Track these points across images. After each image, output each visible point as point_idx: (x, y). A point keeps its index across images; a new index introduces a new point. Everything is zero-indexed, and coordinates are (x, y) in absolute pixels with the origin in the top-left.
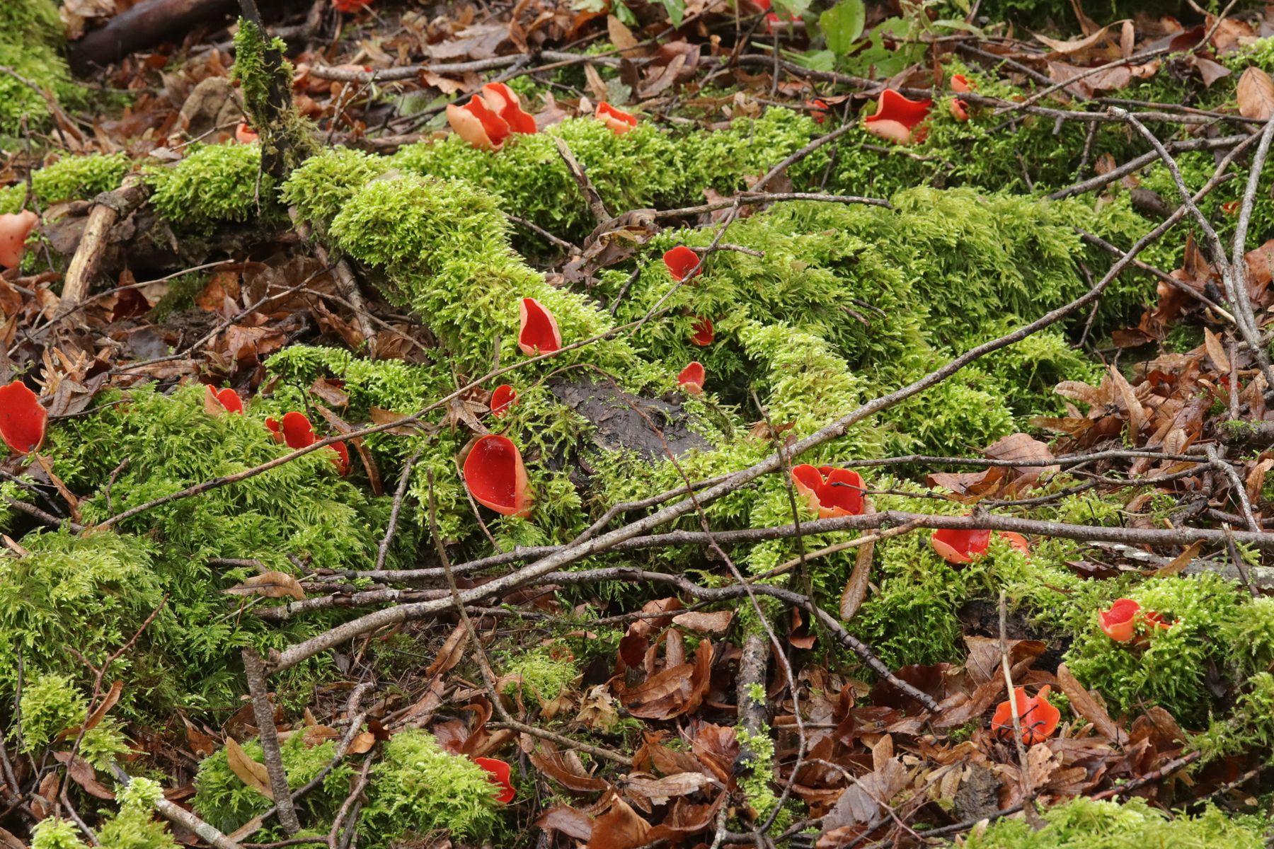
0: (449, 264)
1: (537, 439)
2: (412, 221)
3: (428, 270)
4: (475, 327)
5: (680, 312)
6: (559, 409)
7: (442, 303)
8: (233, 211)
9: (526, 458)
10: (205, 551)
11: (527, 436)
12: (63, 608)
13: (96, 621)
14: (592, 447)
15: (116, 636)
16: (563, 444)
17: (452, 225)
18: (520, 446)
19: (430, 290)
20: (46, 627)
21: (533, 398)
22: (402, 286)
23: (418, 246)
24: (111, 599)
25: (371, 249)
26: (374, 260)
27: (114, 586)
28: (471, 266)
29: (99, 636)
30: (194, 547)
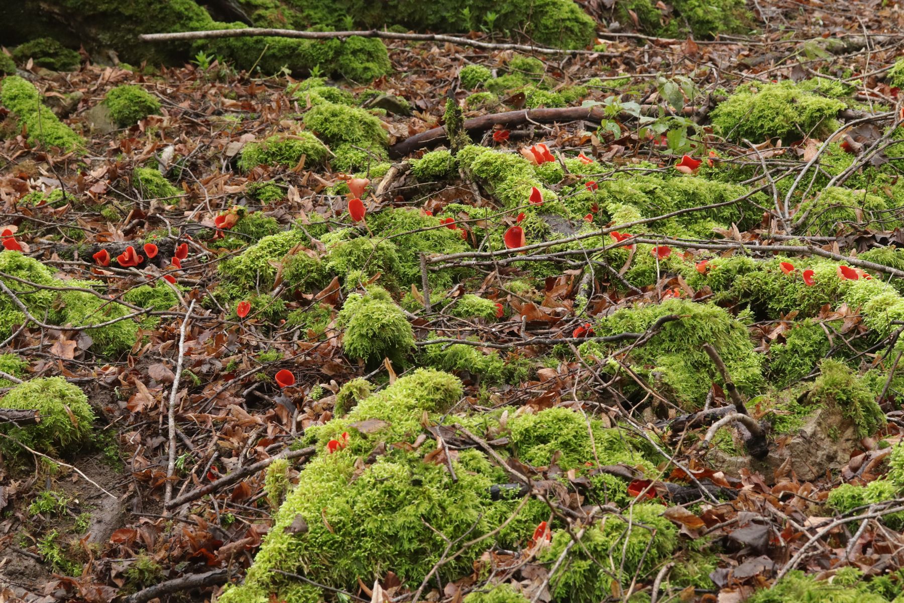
0: (510, 177)
1: (530, 229)
2: (499, 162)
3: (502, 180)
4: (515, 197)
5: (587, 200)
6: (539, 220)
7: (505, 189)
8: (440, 171)
9: (526, 234)
10: (413, 249)
11: (527, 227)
12: (365, 252)
13: (375, 258)
14: (549, 233)
15: (381, 263)
16: (539, 231)
17: (513, 166)
18: (524, 231)
19: (503, 185)
20: (358, 256)
21: (532, 217)
22: (493, 185)
23: (499, 171)
24: (380, 252)
25: (483, 172)
26: (483, 176)
27: (382, 249)
28: (516, 178)
29: (375, 262)
30: (410, 248)
